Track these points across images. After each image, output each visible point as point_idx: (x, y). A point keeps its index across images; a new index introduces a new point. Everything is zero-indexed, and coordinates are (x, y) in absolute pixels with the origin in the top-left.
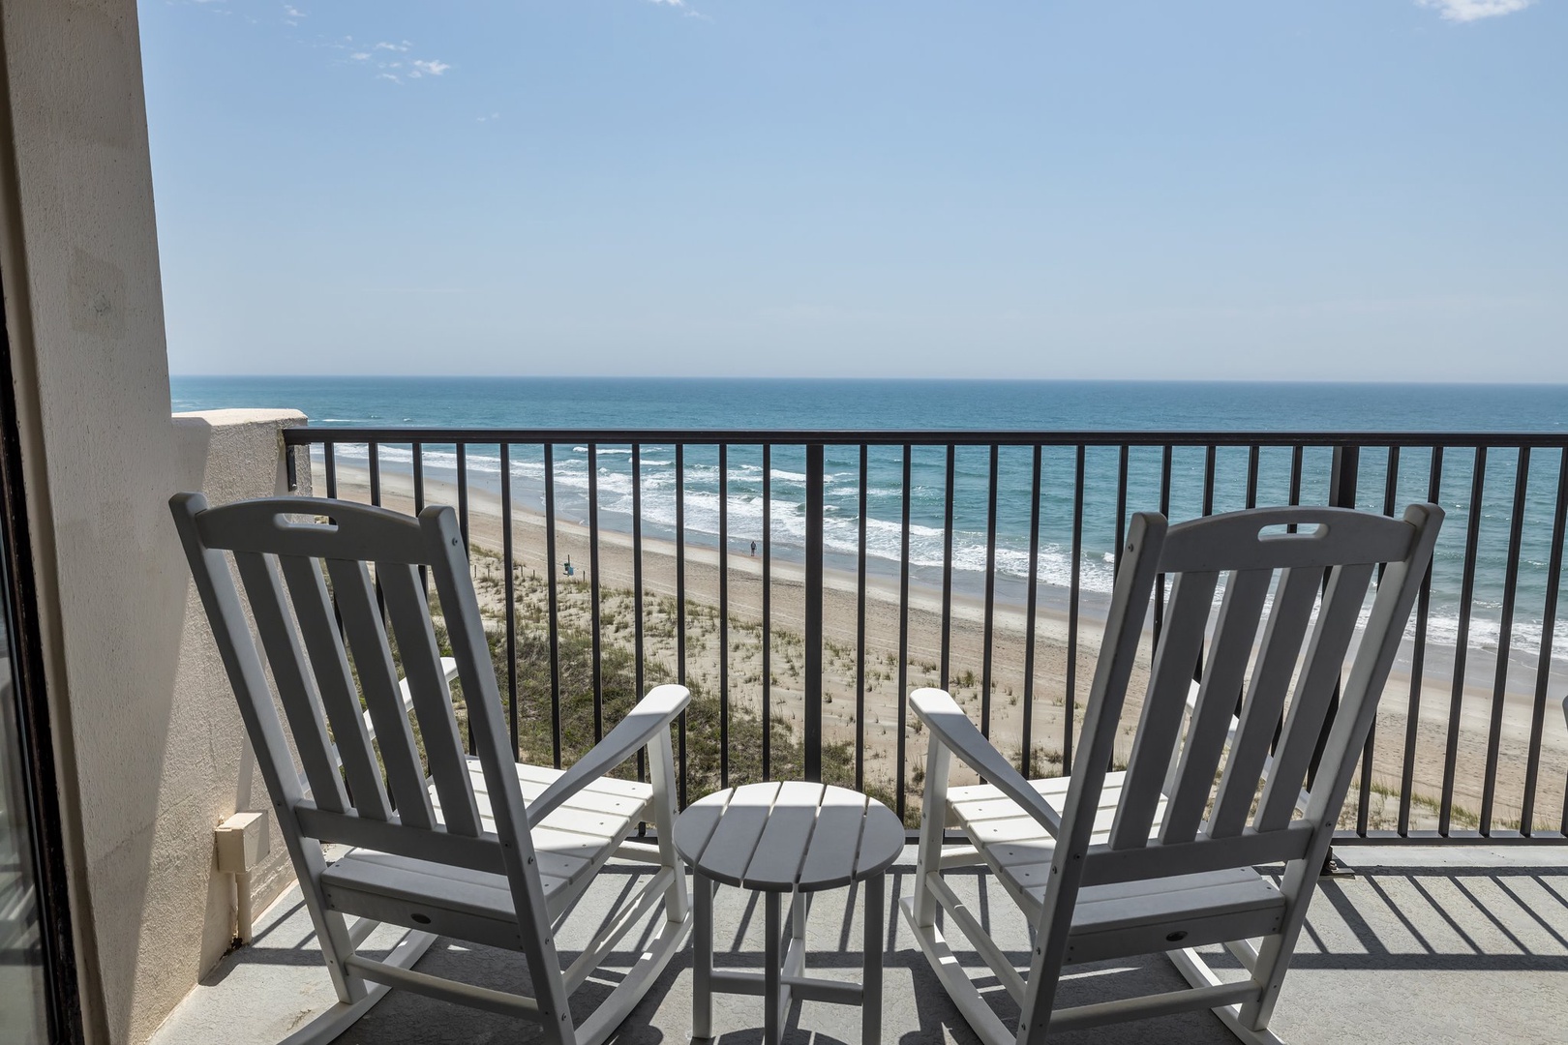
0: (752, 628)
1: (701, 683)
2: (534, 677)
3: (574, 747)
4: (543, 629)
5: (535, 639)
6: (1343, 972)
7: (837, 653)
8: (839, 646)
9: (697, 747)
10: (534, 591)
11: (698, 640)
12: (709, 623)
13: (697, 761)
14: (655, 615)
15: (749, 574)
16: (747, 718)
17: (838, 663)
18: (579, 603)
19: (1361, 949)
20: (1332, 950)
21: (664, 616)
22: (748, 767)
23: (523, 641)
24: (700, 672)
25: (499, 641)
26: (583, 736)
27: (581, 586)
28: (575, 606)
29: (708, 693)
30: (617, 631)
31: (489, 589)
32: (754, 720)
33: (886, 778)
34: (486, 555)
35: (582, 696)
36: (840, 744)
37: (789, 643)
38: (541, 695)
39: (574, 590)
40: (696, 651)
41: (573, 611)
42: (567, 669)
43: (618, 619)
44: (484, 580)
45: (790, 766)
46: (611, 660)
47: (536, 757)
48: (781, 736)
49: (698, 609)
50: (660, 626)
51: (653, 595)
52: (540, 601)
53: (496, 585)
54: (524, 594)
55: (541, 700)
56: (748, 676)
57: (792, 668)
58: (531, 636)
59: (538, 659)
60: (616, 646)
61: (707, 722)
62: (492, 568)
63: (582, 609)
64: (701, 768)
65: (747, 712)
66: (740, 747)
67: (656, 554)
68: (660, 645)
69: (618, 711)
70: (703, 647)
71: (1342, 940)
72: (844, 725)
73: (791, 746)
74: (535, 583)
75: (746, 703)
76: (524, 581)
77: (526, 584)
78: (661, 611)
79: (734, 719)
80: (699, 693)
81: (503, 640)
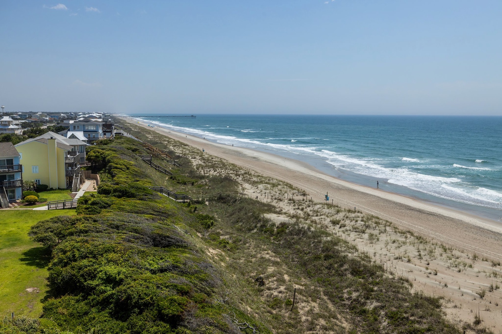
0: (404, 233)
2: (299, 244)
3: (310, 278)
5: (302, 228)
7: (445, 250)
8: (447, 247)
9: (364, 287)
10: (309, 206)
11: (376, 236)
12: (384, 228)
13: (363, 294)
14: (359, 222)
15: (409, 206)
16: (391, 277)
17: (445, 255)
21: (363, 223)
22: (386, 301)
23: (297, 228)
24: (373, 251)
25: (288, 227)
26: (315, 273)
27: (329, 206)
28: (324, 215)
29: (375, 262)
30: (340, 228)
31: (291, 204)
32: (394, 279)
33: (458, 320)
34: (294, 189)
35: (317, 256)
36: (436, 297)
37: (421, 242)
38: (301, 253)
39: (326, 207)
40: (374, 241)
41: (323, 217)
42: (313, 243)
43: (342, 222)
44: (290, 200)
45: (407, 304)
46: (332, 241)
47: (292, 280)
48: (406, 288)
49: (381, 221)
50: (360, 228)
51: (361, 213)
52: (311, 211)
53: (294, 202)
54: (305, 207)
55: (300, 255)
56: (396, 256)
57: (420, 255)
58: (301, 226)
60: (338, 235)
61: (370, 276)
62: (295, 195)
63: (327, 216)
64: (364, 298)
65: (392, 274)
66: (384, 291)
67: (367, 194)
68: (358, 236)
69: (331, 265)
70: (378, 240)
72: (441, 287)
73: (410, 294)
74: (311, 203)
75: (392, 270)
76: (306, 202)
77: (307, 203)
78: (362, 221)
79: (384, 277)
80: (370, 261)
81: (290, 227)
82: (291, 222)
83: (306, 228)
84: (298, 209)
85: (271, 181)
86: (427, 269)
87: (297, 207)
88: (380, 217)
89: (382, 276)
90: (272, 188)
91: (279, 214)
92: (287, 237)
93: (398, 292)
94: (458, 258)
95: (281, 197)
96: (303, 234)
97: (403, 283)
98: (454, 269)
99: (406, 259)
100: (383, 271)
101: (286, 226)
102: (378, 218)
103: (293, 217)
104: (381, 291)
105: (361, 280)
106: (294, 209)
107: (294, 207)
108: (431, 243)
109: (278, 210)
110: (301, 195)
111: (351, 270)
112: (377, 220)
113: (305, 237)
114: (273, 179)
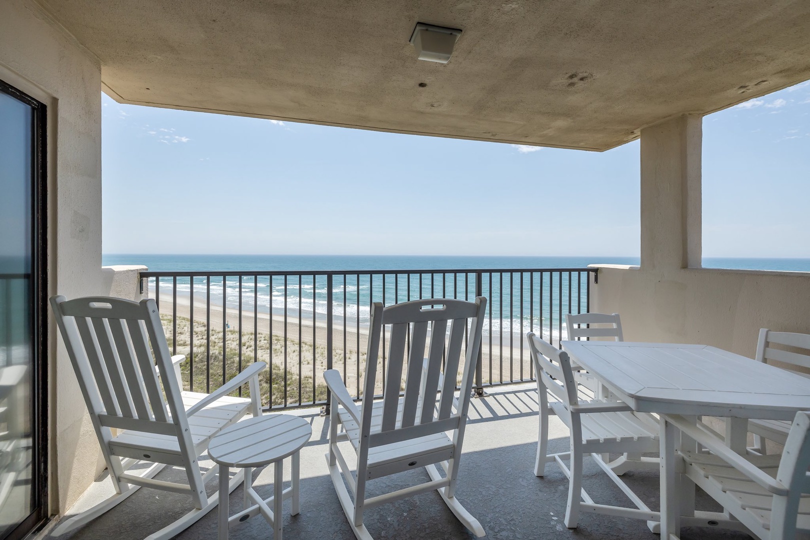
1: (280, 366)
2: (212, 369)
4: (216, 349)
5: (213, 354)
6: (487, 422)
10: (213, 335)
11: (279, 350)
13: (279, 396)
14: (262, 341)
16: (298, 377)
18: (232, 339)
19: (491, 416)
20: (484, 417)
21: (265, 342)
22: (298, 396)
25: (197, 356)
27: (232, 332)
28: (230, 340)
29: (283, 369)
30: (247, 349)
38: (215, 376)
39: (230, 334)
40: (279, 354)
41: (229, 342)
43: (247, 344)
46: (244, 360)
49: (279, 338)
50: (264, 346)
51: (261, 334)
52: (216, 339)
55: (215, 378)
59: (214, 361)
60: (247, 354)
61: (283, 380)
63: (235, 341)
64: (280, 398)
66: (295, 389)
67: (263, 319)
68: (263, 353)
70: (281, 352)
71: (487, 414)
74: (213, 332)
78: (265, 340)
79: (293, 379)
80: (279, 369)
81: (199, 355)
82: (200, 352)
83: (217, 353)
84: (202, 338)
85: (165, 318)
86: (322, 366)
87: (200, 337)
88: (278, 335)
89: (291, 379)
90: (169, 324)
91: (184, 345)
92: (198, 365)
93: (306, 387)
94: (340, 355)
95: (182, 331)
96: (215, 359)
97: (308, 380)
98: (340, 362)
99: (306, 362)
100: (292, 374)
101: (195, 355)
102: (277, 336)
103: (200, 346)
104: (293, 389)
105: (275, 385)
106: (198, 340)
107: (198, 338)
108: (321, 347)
109: (182, 342)
110: (201, 327)
111: (265, 380)
112: (276, 338)
113: (217, 362)
114: (166, 315)
